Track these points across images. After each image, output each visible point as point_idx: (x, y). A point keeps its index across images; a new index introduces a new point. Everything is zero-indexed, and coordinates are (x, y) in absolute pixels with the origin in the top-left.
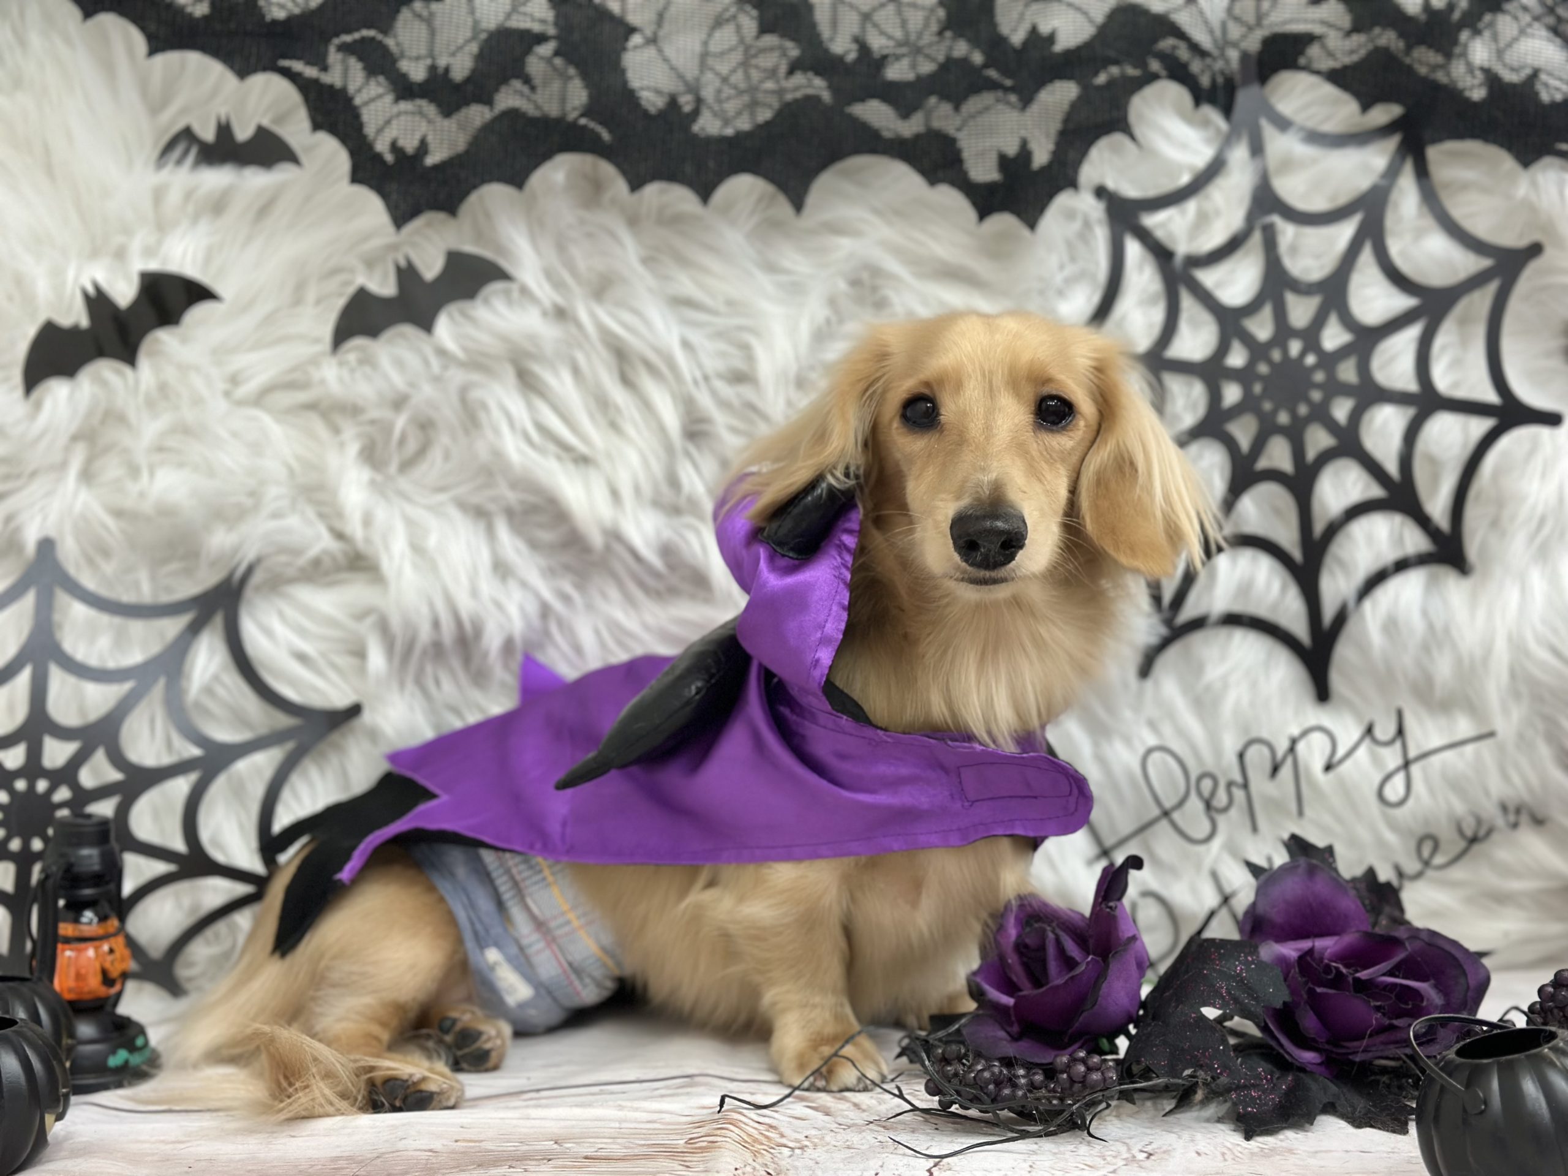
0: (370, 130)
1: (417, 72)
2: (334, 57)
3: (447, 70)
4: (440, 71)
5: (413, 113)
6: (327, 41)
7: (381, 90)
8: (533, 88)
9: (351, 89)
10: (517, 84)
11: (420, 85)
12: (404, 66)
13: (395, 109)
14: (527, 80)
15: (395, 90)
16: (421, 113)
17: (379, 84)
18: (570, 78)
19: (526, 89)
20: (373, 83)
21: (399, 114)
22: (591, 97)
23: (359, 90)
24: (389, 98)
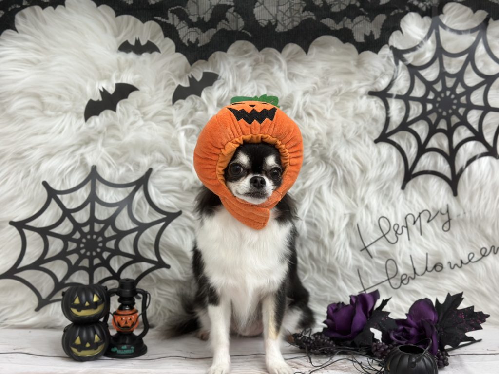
0: (181, 36)
1: (194, 19)
2: (170, 15)
3: (203, 18)
4: (201, 19)
5: (194, 32)
6: (167, 10)
7: (184, 25)
8: (228, 22)
9: (176, 25)
10: (224, 21)
11: (195, 23)
12: (191, 17)
13: (189, 30)
14: (227, 20)
15: (188, 25)
16: (196, 31)
17: (183, 23)
18: (239, 18)
19: (226, 23)
20: (181, 23)
21: (190, 31)
22: (245, 24)
23: (178, 25)
24: (186, 27)
